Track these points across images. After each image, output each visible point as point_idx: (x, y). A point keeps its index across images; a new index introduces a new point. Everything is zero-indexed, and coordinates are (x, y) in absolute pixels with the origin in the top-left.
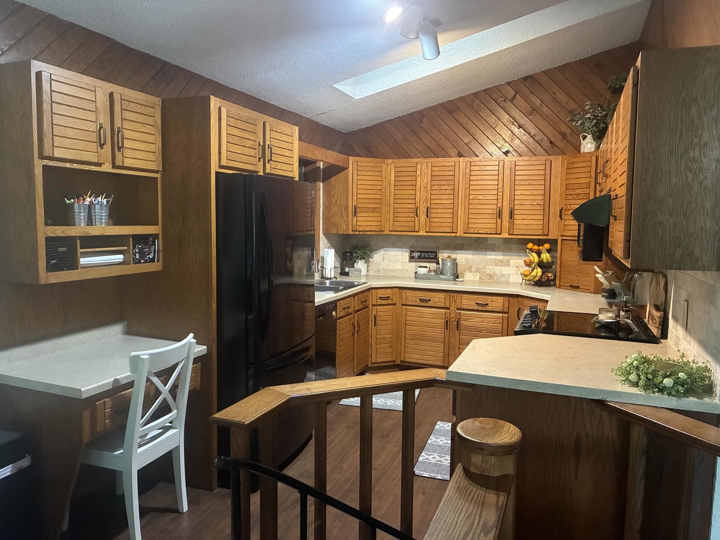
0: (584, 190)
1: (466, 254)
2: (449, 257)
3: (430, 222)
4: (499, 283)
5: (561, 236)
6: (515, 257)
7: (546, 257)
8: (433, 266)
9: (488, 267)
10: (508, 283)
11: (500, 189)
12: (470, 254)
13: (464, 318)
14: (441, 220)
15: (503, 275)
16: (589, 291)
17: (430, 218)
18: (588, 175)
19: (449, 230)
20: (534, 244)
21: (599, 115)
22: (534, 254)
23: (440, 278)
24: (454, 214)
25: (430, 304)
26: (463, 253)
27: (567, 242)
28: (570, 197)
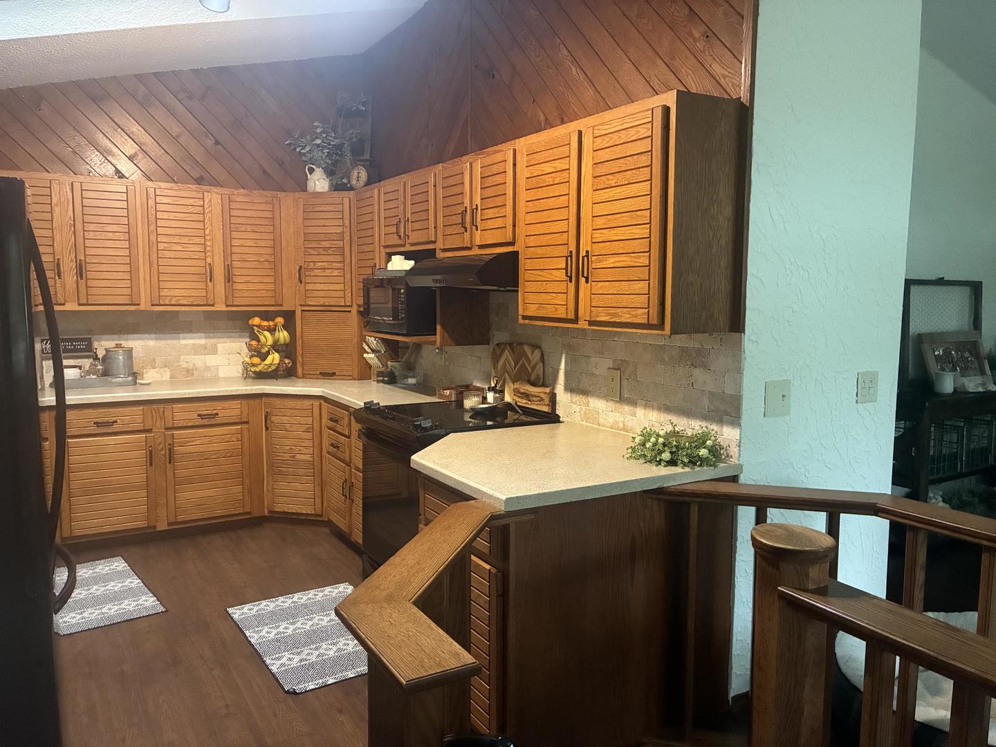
0: (334, 242)
1: (143, 339)
2: (118, 346)
3: (87, 287)
4: (204, 381)
5: (301, 305)
6: (225, 339)
7: (283, 335)
8: (87, 363)
9: (182, 358)
10: (215, 380)
11: (208, 235)
12: (152, 339)
13: (180, 443)
14: (108, 283)
15: (207, 369)
16: (351, 378)
17: (87, 279)
18: (340, 222)
19: (125, 300)
20: (262, 319)
21: (332, 143)
22: (267, 333)
23: (111, 382)
24: (133, 272)
25: (115, 428)
26: (140, 339)
27: (309, 314)
28: (312, 252)
